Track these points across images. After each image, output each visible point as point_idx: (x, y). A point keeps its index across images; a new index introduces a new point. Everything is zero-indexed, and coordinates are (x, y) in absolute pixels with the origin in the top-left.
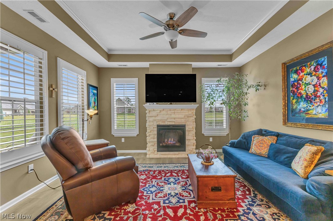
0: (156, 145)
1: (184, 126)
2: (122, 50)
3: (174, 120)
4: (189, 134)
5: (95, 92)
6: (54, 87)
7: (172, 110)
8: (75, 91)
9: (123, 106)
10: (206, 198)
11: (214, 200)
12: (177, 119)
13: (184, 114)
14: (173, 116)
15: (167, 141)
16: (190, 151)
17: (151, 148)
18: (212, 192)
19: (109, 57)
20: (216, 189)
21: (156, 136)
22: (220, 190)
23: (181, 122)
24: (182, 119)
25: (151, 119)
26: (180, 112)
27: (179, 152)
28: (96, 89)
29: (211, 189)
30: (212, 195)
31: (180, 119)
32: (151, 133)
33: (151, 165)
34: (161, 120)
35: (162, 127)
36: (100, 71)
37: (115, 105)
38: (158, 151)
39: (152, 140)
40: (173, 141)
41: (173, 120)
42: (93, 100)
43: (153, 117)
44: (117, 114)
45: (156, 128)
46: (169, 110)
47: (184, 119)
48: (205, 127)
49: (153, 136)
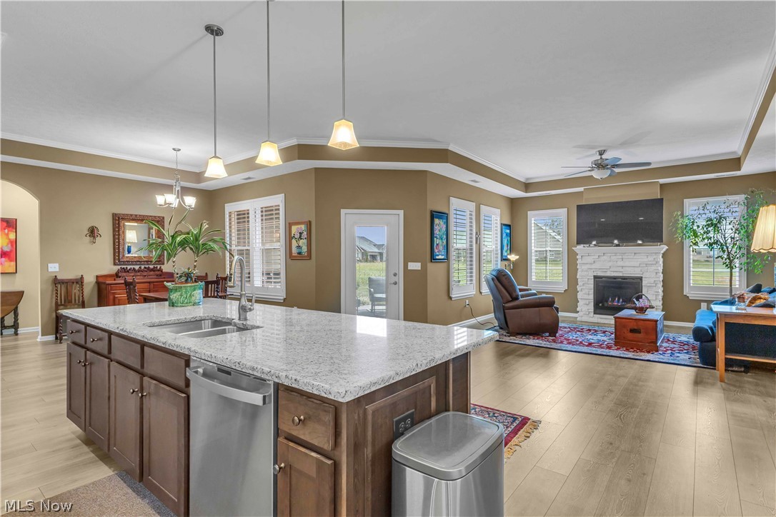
0: (592, 304)
1: (641, 279)
2: (545, 177)
3: (622, 270)
4: (649, 292)
5: (508, 231)
6: (478, 234)
7: (618, 255)
9: (544, 249)
10: (624, 338)
11: (632, 341)
12: (627, 269)
13: (640, 260)
14: (620, 263)
15: (612, 301)
17: (585, 308)
18: (631, 334)
19: (527, 186)
20: (634, 331)
21: (592, 292)
22: (640, 333)
23: (635, 273)
24: (636, 269)
25: (585, 267)
28: (509, 228)
29: (629, 330)
30: (630, 336)
31: (632, 268)
32: (584, 287)
34: (600, 269)
36: (513, 203)
37: (533, 248)
38: (594, 313)
39: (586, 297)
40: (622, 302)
41: (620, 269)
43: (588, 265)
44: (537, 260)
45: (593, 280)
46: (613, 254)
47: (640, 269)
48: (690, 284)
49: (587, 291)
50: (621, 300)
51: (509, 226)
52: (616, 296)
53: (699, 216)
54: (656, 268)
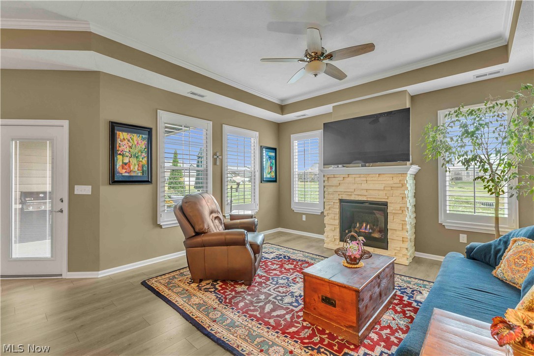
0: (339, 229)
1: (386, 204)
3: (366, 194)
4: (395, 220)
5: (273, 154)
6: (218, 154)
7: (362, 176)
8: (241, 156)
10: (315, 309)
11: (324, 316)
12: (371, 192)
13: (385, 182)
14: (365, 186)
15: (360, 227)
16: (396, 251)
17: (331, 234)
18: (323, 304)
19: (282, 108)
20: (327, 301)
21: (337, 217)
22: (334, 306)
23: (379, 197)
24: (381, 192)
25: (331, 190)
26: (376, 179)
27: (375, 249)
28: (275, 151)
29: (321, 298)
30: (322, 307)
31: (376, 192)
32: (330, 212)
33: (314, 256)
34: (345, 192)
35: (349, 204)
36: (279, 129)
38: (340, 241)
39: (332, 222)
40: (370, 229)
41: (364, 193)
42: (269, 165)
43: (334, 188)
45: (338, 204)
46: (358, 176)
47: (385, 192)
48: (446, 210)
49: (333, 215)
50: (368, 227)
51: (275, 149)
52: (363, 222)
53: (452, 124)
54: (402, 192)
